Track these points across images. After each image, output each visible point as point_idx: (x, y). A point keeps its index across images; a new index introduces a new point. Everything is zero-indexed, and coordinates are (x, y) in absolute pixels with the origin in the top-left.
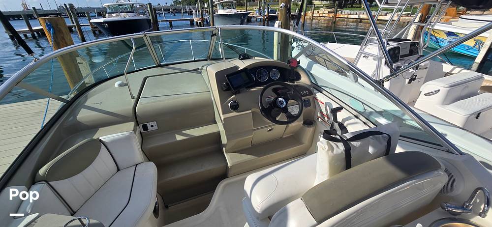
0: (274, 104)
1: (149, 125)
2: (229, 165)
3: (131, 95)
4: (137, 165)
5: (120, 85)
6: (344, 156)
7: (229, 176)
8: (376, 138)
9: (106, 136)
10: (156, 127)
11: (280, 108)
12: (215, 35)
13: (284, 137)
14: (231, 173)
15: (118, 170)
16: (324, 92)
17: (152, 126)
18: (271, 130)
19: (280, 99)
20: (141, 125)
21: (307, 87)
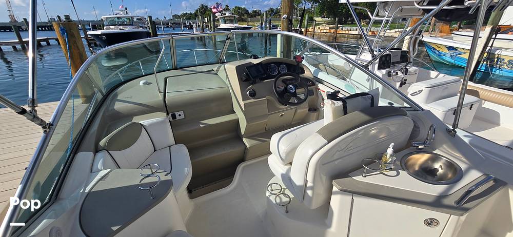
0: (286, 90)
1: (177, 114)
2: (248, 146)
3: (159, 90)
4: (170, 146)
5: (145, 84)
6: (343, 108)
7: (247, 159)
8: (364, 98)
9: (145, 121)
10: (182, 117)
11: (290, 93)
12: (230, 38)
13: (292, 123)
14: (249, 156)
15: (155, 151)
16: (325, 83)
17: (180, 115)
18: (282, 115)
19: (291, 86)
20: (170, 115)
21: (311, 79)
